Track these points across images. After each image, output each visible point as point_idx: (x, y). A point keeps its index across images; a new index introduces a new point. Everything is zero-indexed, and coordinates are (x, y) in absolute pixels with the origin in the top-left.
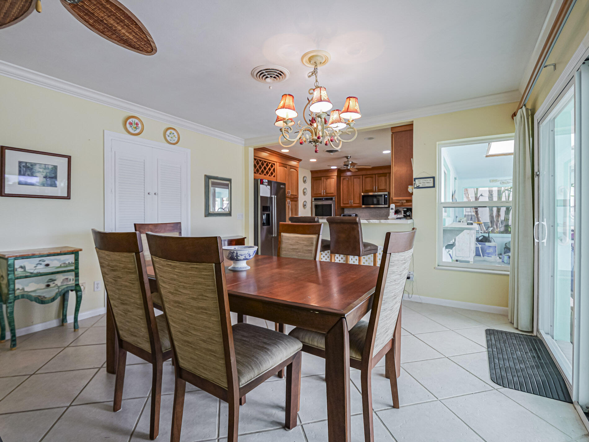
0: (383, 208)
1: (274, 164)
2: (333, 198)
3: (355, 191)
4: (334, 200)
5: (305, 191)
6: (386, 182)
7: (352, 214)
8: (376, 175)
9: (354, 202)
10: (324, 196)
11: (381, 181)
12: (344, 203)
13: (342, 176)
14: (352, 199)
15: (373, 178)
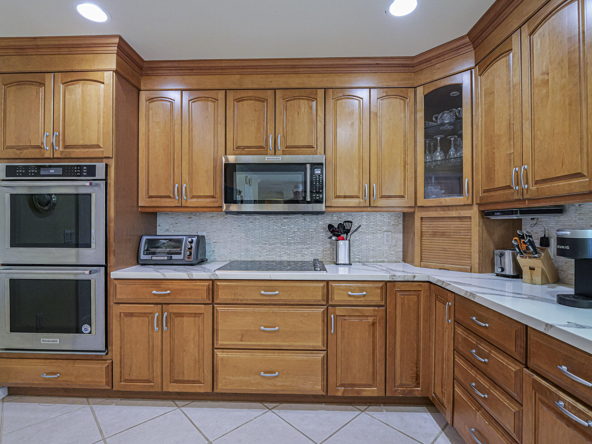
2: (100, 167)
3: (195, 147)
4: (100, 173)
6: (312, 123)
7: (185, 237)
8: (277, 91)
9: (191, 191)
10: (55, 156)
11: (296, 113)
12: (151, 194)
13: (142, 88)
14: (186, 177)
15: (265, 103)
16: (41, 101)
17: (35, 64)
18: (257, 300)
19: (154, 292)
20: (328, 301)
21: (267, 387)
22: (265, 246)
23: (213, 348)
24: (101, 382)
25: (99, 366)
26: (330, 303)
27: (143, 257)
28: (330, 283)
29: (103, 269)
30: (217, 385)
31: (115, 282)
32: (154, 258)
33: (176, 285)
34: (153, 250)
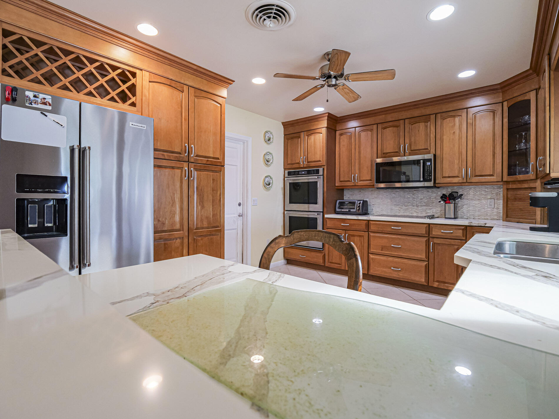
0: (421, 189)
1: (134, 75)
2: (321, 170)
3: (362, 155)
4: (321, 173)
5: (267, 157)
6: (427, 135)
7: (357, 201)
8: (406, 120)
9: (360, 177)
10: (304, 166)
11: (417, 131)
12: (342, 180)
13: (337, 129)
14: (357, 171)
15: (399, 128)
16: (299, 144)
17: (297, 129)
18: (390, 231)
19: (342, 224)
20: (429, 235)
21: (395, 275)
22: (402, 207)
23: (368, 253)
24: (321, 262)
25: (320, 255)
26: (431, 236)
27: (337, 210)
28: (431, 225)
29: (322, 213)
30: (370, 271)
31: (327, 219)
32: (343, 210)
33: (352, 222)
34: (342, 207)
